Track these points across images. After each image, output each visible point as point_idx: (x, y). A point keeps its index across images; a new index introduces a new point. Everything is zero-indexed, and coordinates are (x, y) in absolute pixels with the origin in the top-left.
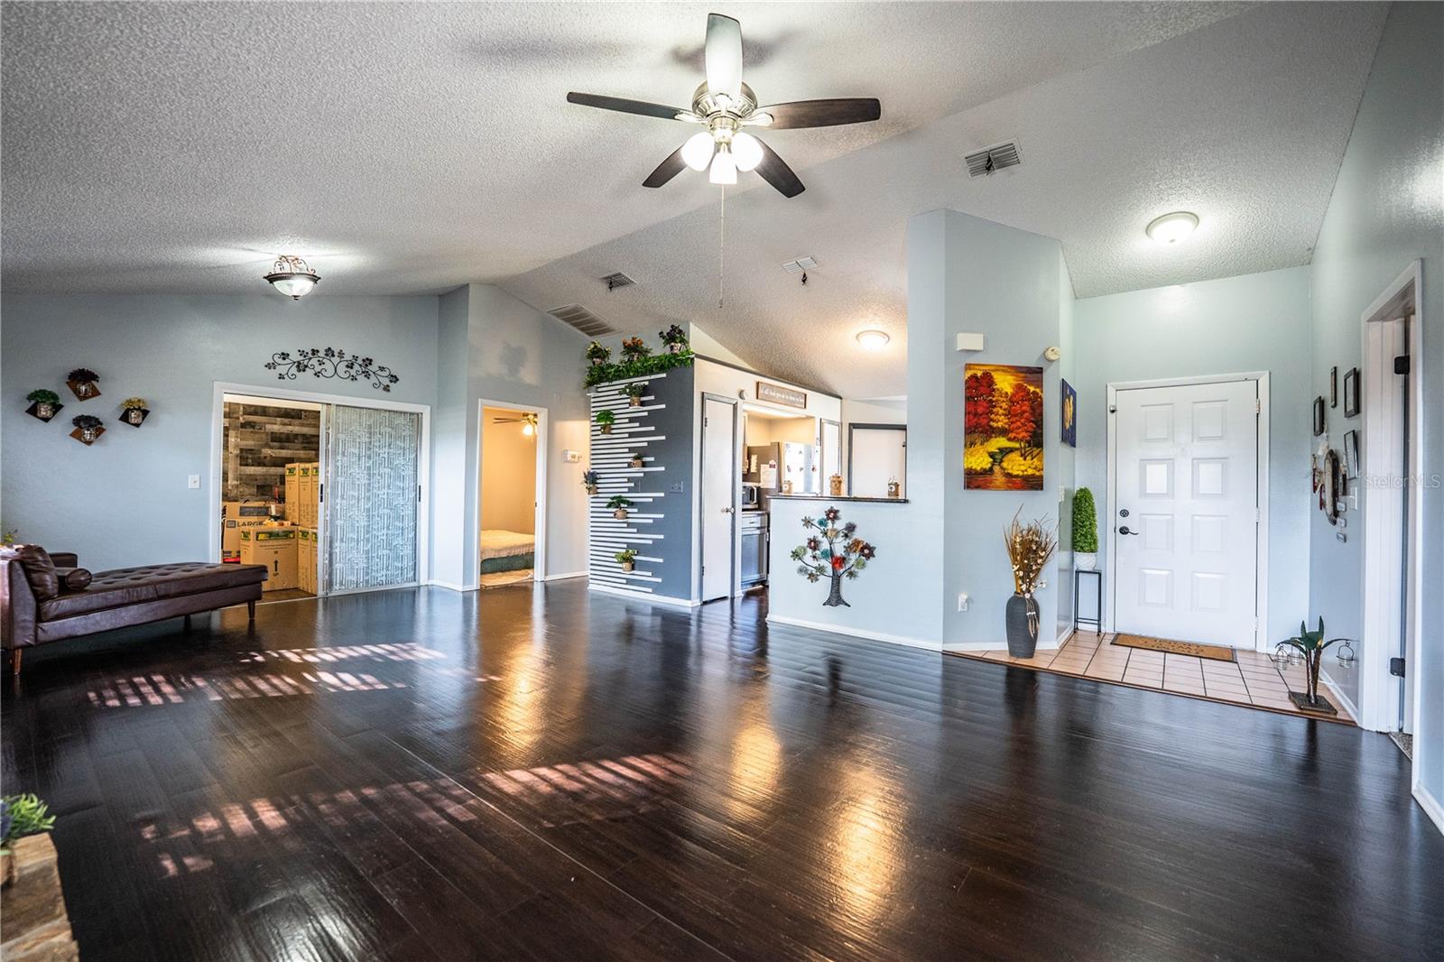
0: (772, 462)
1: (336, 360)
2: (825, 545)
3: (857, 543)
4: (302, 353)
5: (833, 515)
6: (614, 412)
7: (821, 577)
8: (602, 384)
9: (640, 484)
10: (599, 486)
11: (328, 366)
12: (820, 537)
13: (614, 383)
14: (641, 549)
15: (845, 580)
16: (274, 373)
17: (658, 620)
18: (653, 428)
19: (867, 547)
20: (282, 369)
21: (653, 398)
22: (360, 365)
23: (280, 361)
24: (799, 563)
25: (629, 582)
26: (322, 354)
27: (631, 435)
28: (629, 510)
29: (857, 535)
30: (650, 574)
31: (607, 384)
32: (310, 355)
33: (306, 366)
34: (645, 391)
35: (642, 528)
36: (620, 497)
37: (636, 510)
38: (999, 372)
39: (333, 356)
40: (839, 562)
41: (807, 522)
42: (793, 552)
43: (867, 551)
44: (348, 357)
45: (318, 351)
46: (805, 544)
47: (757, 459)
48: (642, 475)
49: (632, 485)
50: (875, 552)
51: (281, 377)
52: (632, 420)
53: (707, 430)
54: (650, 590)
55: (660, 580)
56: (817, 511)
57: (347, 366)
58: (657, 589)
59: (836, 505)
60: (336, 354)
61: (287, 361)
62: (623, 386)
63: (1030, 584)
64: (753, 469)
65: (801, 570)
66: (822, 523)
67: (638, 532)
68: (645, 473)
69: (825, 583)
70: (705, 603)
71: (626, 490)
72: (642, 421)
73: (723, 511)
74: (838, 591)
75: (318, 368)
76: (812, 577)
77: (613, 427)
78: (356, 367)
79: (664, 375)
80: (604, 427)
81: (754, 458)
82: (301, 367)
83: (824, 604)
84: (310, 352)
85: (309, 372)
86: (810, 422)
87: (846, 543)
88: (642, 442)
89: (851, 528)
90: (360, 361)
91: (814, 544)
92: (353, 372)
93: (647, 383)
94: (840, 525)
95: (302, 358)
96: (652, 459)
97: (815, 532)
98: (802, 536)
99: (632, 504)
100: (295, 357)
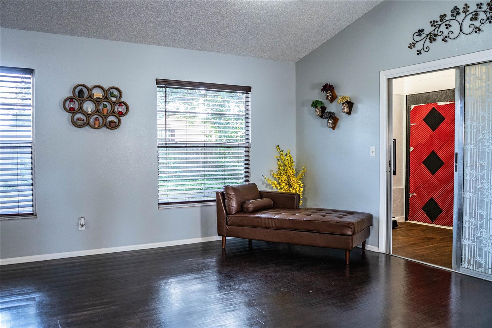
1: (460, 18)
4: (433, 24)
11: (455, 27)
16: (415, 50)
20: (419, 46)
22: (485, 12)
23: (417, 38)
26: (449, 17)
32: (439, 23)
33: (436, 35)
39: (458, 13)
44: (473, 8)
45: (445, 16)
51: (419, 53)
57: (472, 19)
60: (461, 11)
61: (423, 36)
75: (445, 34)
78: (482, 16)
82: (432, 38)
84: (438, 19)
85: (439, 39)
90: (485, 7)
92: (477, 23)
95: (434, 28)
100: (428, 29)
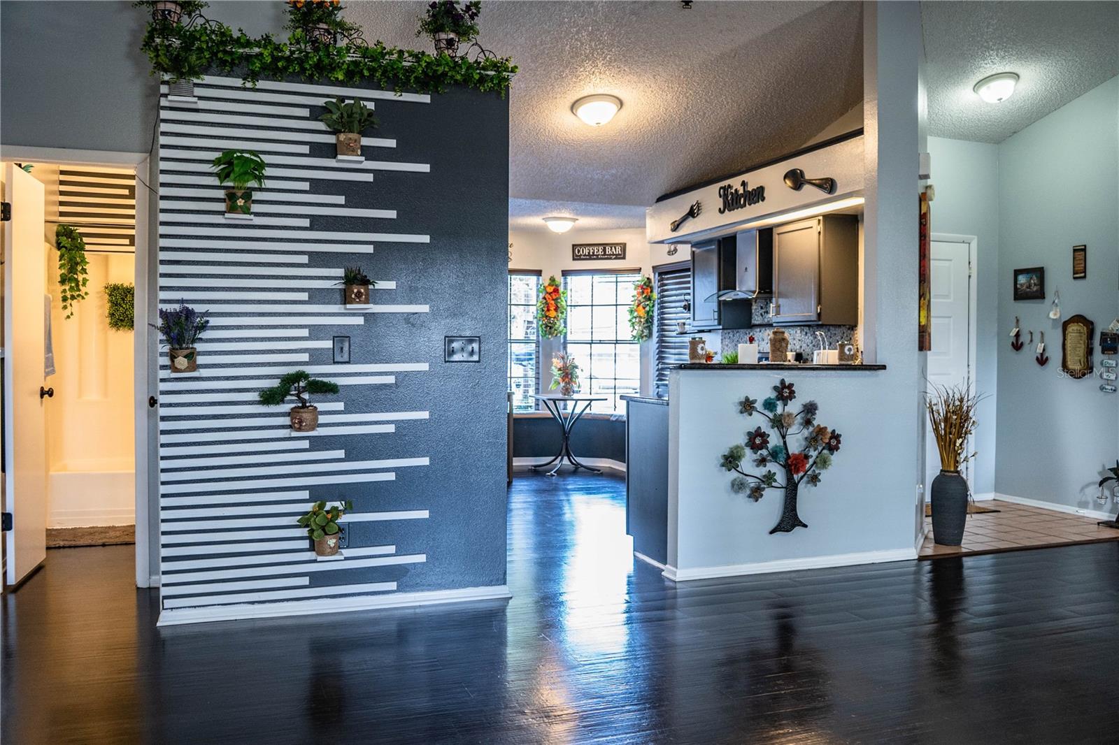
2: (774, 440)
3: (822, 431)
5: (785, 392)
6: (265, 159)
7: (767, 492)
12: (766, 427)
14: (356, 496)
15: (804, 490)
19: (833, 435)
21: (391, 143)
24: (733, 475)
27: (318, 223)
29: (819, 420)
30: (392, 549)
36: (303, 375)
37: (340, 406)
40: (793, 465)
41: (747, 406)
42: (724, 457)
43: (833, 442)
46: (742, 440)
48: (360, 321)
50: (843, 442)
52: (318, 186)
54: (393, 586)
55: (422, 558)
56: (760, 387)
59: (788, 377)
65: (737, 486)
66: (769, 405)
67: (348, 458)
68: (368, 317)
71: (305, 357)
72: (355, 193)
76: (756, 493)
79: (426, 99)
80: (231, 197)
83: (772, 532)
87: (806, 433)
88: (361, 244)
89: (810, 409)
91: (756, 440)
93: (370, 106)
94: (795, 407)
96: (391, 285)
97: (759, 421)
98: (738, 429)
99: (330, 392)
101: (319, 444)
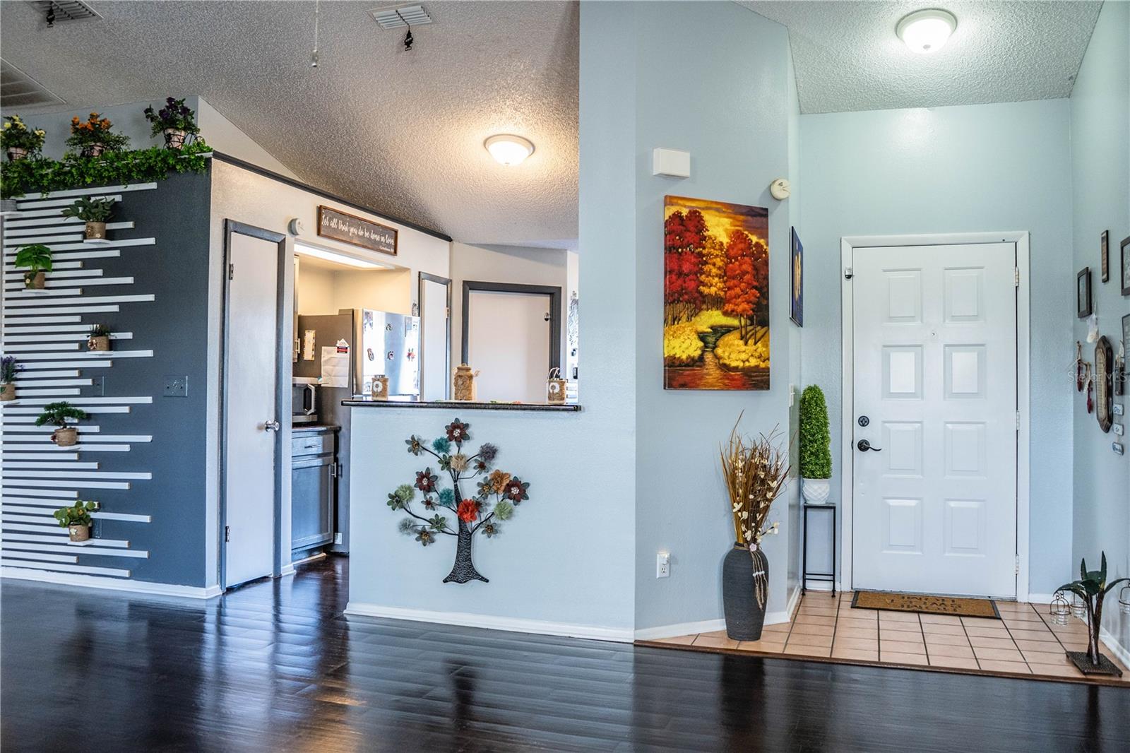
0: (342, 343)
2: (446, 483)
3: (499, 477)
5: (458, 432)
6: (52, 248)
7: (439, 537)
8: (29, 196)
9: (102, 382)
10: (20, 384)
12: (437, 469)
13: (52, 195)
14: (107, 500)
15: (479, 538)
17: (142, 627)
18: (130, 280)
19: (515, 483)
21: (130, 225)
24: (401, 515)
25: (83, 560)
27: (87, 291)
28: (81, 429)
29: (499, 464)
30: (125, 544)
31: (38, 195)
34: (115, 212)
35: (107, 461)
36: (64, 405)
37: (96, 429)
38: (710, 212)
40: (468, 509)
41: (415, 446)
42: (390, 496)
43: (516, 490)
46: (412, 481)
47: (316, 338)
48: (108, 364)
49: (88, 382)
50: (529, 492)
52: (87, 264)
53: (232, 285)
54: (126, 573)
55: (144, 554)
56: (432, 426)
58: (139, 571)
59: (463, 416)
62: (72, 202)
63: (757, 530)
64: (309, 355)
65: (405, 526)
66: (440, 445)
67: (100, 469)
68: (114, 361)
69: (446, 546)
70: (230, 590)
71: (76, 391)
72: (110, 267)
73: (260, 428)
74: (468, 558)
76: (425, 537)
77: (49, 275)
79: (153, 186)
80: (31, 275)
81: (310, 336)
83: (445, 581)
86: (404, 276)
87: (481, 478)
88: (108, 305)
89: (489, 453)
91: (426, 481)
93: (118, 198)
94: (471, 449)
96: (129, 335)
97: (429, 461)
98: (406, 470)
99: (87, 418)
101: (83, 457)
